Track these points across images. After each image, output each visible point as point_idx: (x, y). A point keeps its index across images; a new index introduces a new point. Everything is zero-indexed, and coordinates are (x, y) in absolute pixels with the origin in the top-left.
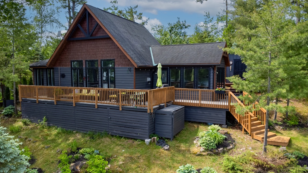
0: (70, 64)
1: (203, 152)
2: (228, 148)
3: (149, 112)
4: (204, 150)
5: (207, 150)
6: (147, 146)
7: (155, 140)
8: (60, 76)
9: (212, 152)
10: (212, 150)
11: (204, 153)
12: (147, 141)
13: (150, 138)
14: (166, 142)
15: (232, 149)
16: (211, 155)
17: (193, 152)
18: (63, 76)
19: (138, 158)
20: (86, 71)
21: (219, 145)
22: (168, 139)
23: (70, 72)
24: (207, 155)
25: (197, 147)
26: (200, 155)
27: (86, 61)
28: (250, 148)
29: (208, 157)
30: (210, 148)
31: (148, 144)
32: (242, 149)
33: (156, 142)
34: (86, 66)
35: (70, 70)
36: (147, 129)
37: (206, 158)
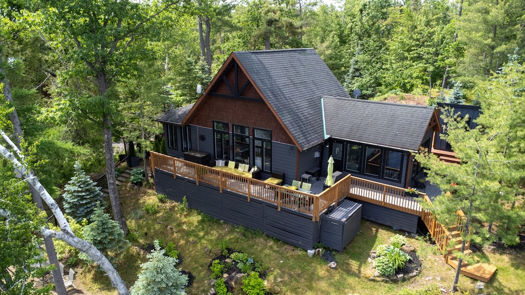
0: (212, 124)
1: (378, 277)
2: (411, 275)
3: (314, 220)
4: (378, 274)
5: (383, 275)
6: (310, 259)
7: (320, 253)
8: (199, 138)
9: (389, 278)
10: (389, 276)
11: (378, 279)
12: (311, 252)
13: (314, 248)
14: (334, 255)
15: (415, 276)
16: (386, 282)
17: (365, 275)
18: (202, 138)
19: (299, 275)
20: (233, 137)
21: (399, 270)
22: (335, 250)
23: (212, 136)
24: (382, 281)
25: (372, 268)
26: (374, 280)
27: (233, 125)
28: (439, 279)
29: (383, 283)
30: (387, 274)
31: (311, 256)
32: (427, 279)
33: (321, 255)
34: (233, 132)
35: (212, 133)
36: (311, 238)
37: (380, 285)
